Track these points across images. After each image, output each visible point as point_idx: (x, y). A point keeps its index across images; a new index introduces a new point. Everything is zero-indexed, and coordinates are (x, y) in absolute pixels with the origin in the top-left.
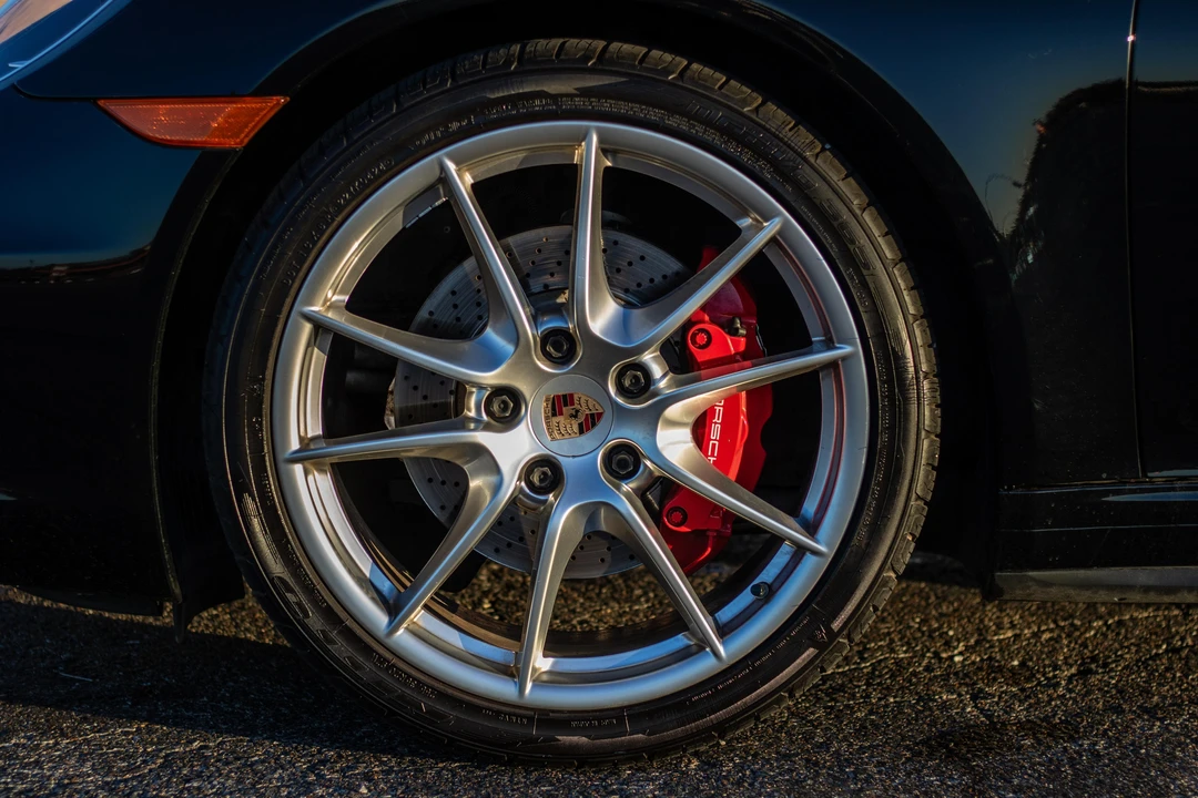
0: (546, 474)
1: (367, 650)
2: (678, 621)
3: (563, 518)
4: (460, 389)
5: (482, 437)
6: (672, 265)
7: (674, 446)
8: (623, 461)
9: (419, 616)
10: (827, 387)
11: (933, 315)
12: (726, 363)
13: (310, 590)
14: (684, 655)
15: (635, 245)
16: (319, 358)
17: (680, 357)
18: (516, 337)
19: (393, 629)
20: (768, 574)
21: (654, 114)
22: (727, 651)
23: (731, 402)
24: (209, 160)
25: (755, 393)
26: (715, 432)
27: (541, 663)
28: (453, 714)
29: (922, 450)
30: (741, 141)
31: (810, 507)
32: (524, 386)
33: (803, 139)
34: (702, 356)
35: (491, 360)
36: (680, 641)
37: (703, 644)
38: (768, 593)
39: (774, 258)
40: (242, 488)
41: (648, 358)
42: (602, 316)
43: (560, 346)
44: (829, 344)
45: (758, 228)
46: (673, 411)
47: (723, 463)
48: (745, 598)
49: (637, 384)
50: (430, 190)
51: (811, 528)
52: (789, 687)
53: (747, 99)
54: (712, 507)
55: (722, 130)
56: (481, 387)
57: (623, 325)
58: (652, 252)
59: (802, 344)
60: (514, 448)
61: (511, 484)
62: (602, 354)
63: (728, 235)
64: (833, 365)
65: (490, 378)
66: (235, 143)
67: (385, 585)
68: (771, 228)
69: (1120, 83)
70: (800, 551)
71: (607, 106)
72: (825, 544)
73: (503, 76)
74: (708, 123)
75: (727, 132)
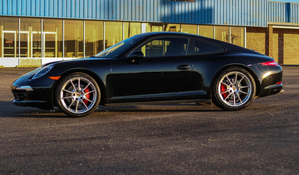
0: (77, 99)
1: (66, 110)
2: (86, 108)
3: (78, 102)
4: (71, 94)
5: (73, 97)
6: (83, 86)
7: (85, 97)
8: (81, 98)
9: (69, 108)
10: (94, 93)
11: (100, 88)
12: (88, 92)
13: (63, 106)
14: (86, 110)
15: (81, 85)
16: (63, 92)
17: (85, 91)
18: (75, 90)
19: (68, 109)
20: (90, 105)
21: (83, 77)
22: (88, 110)
23: (88, 94)
24: (56, 80)
25: (89, 94)
26: (87, 96)
27: (77, 111)
28: (72, 114)
29: (100, 97)
30: (88, 78)
31: (93, 100)
32: (75, 94)
33: (92, 78)
34: (86, 91)
35: (74, 92)
36: (85, 109)
37: (87, 109)
38: (91, 106)
39: (90, 85)
40: (58, 100)
41: (83, 92)
42: (80, 89)
43: (77, 91)
44: (94, 90)
45: (89, 83)
46: (85, 95)
47: (87, 98)
48: (89, 106)
49: (82, 93)
50: (69, 82)
51: (93, 102)
52: (92, 111)
53: (88, 76)
54: (87, 100)
55: (87, 77)
56: (73, 94)
57: (81, 90)
58: (82, 85)
59: (92, 90)
60: (75, 97)
61: (75, 100)
62: (80, 91)
63: (87, 84)
64: (94, 92)
65: (73, 93)
66: (58, 79)
67: (67, 106)
68: (90, 83)
69: (110, 74)
70: (93, 103)
71: (80, 76)
72: (94, 103)
73: (74, 75)
74: (86, 77)
75: (87, 78)
